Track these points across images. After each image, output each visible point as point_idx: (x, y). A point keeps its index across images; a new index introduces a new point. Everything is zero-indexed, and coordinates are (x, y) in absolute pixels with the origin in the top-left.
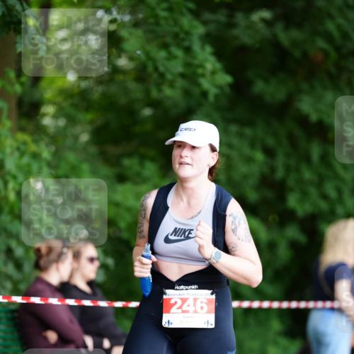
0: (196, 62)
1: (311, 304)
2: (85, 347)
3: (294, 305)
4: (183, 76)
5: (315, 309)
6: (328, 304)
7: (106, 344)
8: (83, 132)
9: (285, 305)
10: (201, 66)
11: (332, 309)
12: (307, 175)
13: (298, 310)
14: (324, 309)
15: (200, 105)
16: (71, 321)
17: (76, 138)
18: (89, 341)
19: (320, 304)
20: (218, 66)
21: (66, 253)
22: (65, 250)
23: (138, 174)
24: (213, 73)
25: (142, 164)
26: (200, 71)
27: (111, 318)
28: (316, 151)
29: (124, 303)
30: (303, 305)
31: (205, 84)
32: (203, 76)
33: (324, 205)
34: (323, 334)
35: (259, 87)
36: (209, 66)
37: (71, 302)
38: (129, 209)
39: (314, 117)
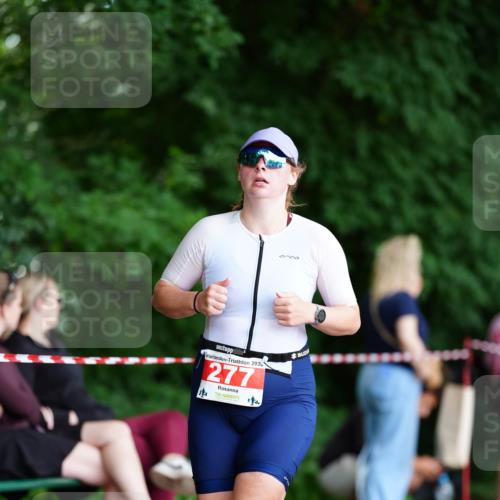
0: (191, 14)
1: (362, 358)
2: (44, 424)
3: (338, 358)
4: (172, 35)
5: (368, 363)
6: (386, 357)
7: (73, 419)
8: (31, 120)
9: (325, 359)
10: (198, 19)
11: (392, 363)
12: (352, 174)
13: (343, 365)
14: (380, 363)
15: (197, 77)
16: (22, 388)
17: (22, 128)
18: (49, 416)
19: (374, 357)
20: (222, 19)
21: (13, 292)
22: (12, 287)
23: (112, 178)
24: (216, 29)
25: (116, 163)
26: (197, 26)
27: (79, 383)
28: (363, 140)
29: (99, 359)
30: (350, 358)
31: (205, 44)
32: (201, 33)
33: (375, 217)
34: (380, 399)
35: (280, 50)
36: (209, 20)
37: (23, 358)
38: (100, 228)
39: (360, 92)
